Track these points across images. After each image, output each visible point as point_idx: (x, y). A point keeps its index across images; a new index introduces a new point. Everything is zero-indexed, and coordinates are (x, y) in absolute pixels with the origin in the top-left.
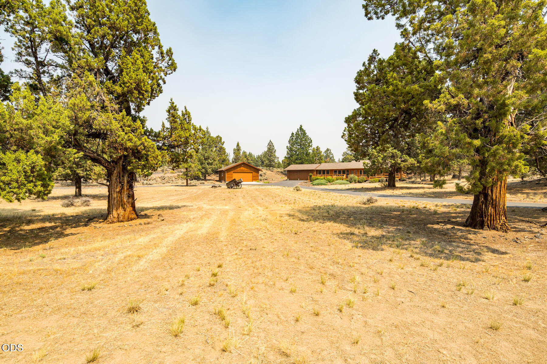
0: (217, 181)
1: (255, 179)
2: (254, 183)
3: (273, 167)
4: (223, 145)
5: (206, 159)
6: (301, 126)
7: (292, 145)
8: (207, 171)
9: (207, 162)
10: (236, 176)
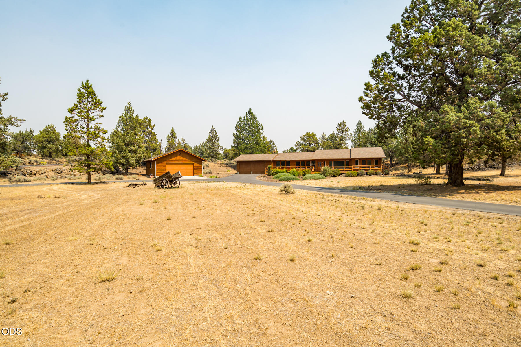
0: (143, 175)
1: (197, 171)
2: (196, 177)
3: (216, 158)
4: (153, 129)
5: (128, 145)
6: (250, 109)
7: (240, 132)
8: (128, 162)
9: (128, 148)
10: (172, 169)
